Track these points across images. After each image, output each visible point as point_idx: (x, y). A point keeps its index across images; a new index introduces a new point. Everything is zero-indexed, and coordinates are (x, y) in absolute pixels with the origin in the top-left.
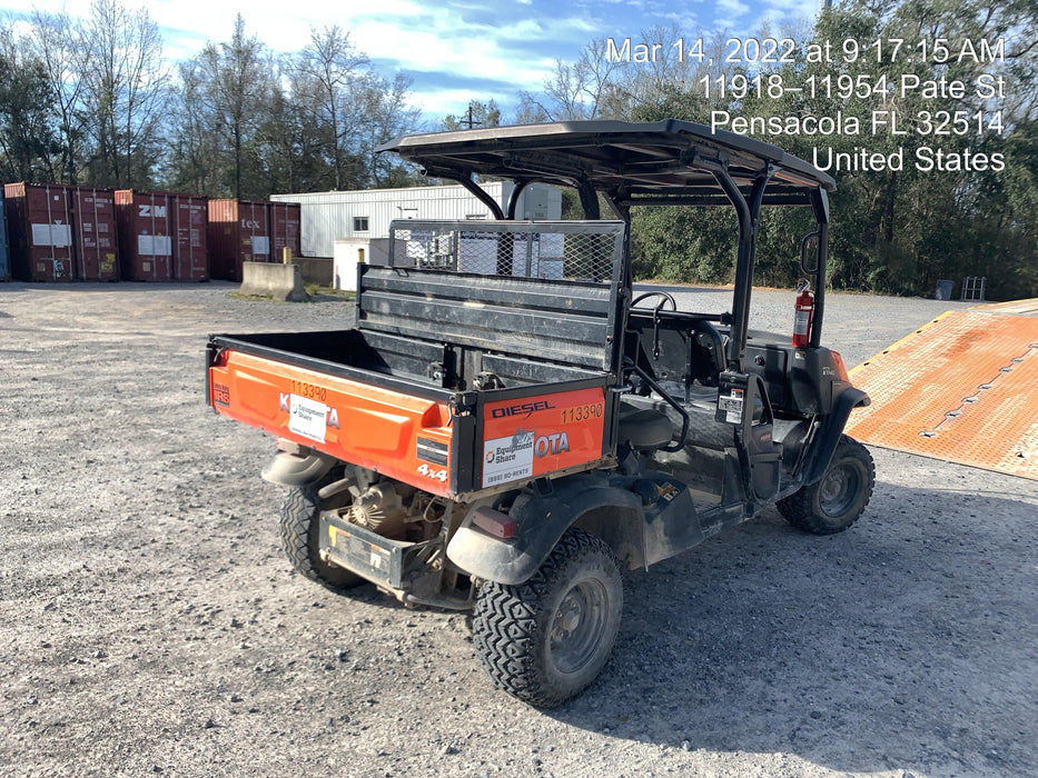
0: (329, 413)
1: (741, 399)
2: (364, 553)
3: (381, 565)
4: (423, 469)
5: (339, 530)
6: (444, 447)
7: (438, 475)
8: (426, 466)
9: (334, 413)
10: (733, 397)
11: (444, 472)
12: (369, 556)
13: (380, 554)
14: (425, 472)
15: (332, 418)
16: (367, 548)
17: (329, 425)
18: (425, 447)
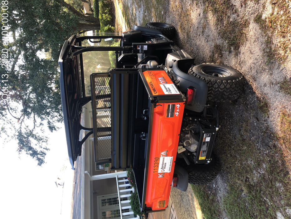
0: (163, 156)
1: (140, 46)
2: (206, 144)
3: (209, 137)
4: (177, 114)
5: (200, 156)
6: (169, 106)
7: (178, 108)
8: (176, 113)
9: (162, 153)
10: (140, 49)
11: (177, 105)
12: (207, 142)
13: (206, 138)
14: (178, 113)
15: (164, 154)
16: (204, 143)
17: (167, 155)
18: (170, 114)
